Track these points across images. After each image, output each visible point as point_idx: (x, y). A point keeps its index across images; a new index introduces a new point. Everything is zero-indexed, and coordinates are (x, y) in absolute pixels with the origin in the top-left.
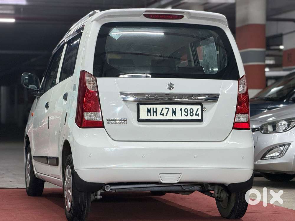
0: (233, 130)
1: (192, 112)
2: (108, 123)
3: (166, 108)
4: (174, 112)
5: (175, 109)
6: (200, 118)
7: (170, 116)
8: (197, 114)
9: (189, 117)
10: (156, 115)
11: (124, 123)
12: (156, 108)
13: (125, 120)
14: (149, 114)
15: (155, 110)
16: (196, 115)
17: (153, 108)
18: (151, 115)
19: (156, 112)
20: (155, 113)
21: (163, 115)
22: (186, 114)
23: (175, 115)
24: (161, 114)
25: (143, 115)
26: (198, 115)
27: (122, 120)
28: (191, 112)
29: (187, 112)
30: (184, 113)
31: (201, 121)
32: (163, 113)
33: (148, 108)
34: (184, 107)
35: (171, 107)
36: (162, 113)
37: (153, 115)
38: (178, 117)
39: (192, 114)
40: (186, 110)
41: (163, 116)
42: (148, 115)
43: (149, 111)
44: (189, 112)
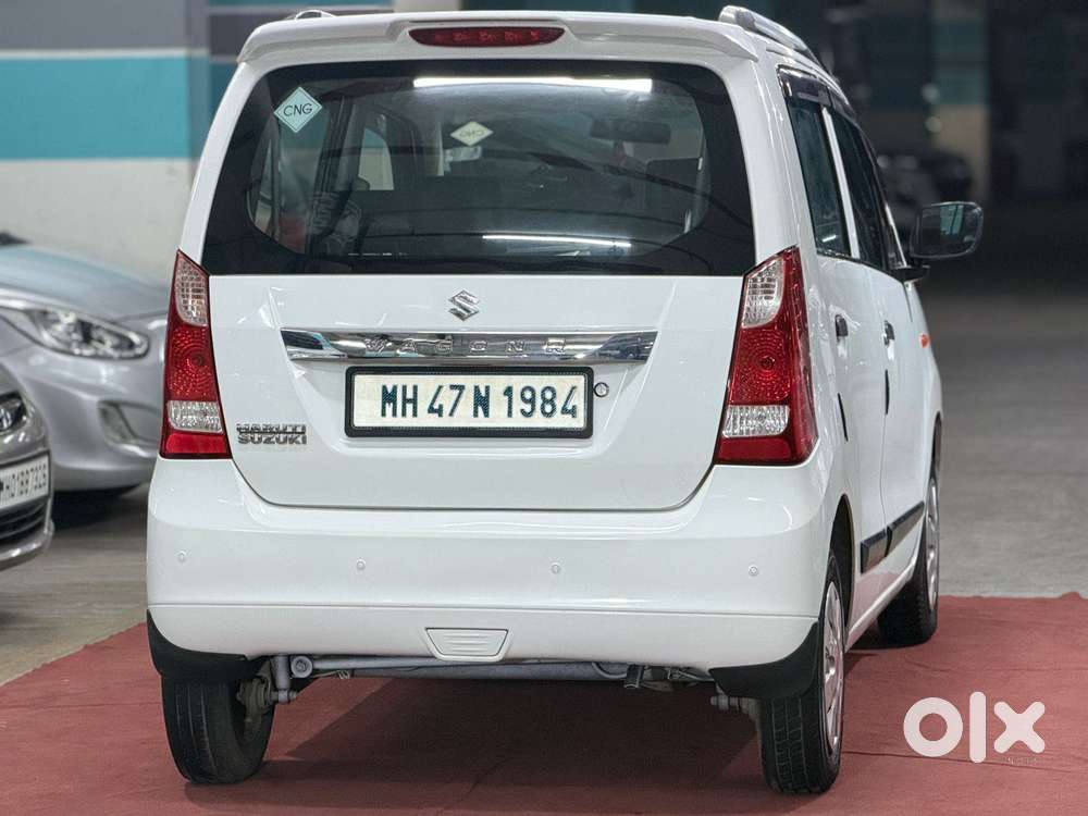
0: (716, 466)
1: (551, 401)
2: (243, 441)
3: (453, 387)
4: (482, 402)
5: (487, 388)
6: (579, 422)
7: (465, 417)
8: (569, 407)
9: (538, 421)
10: (415, 414)
11: (298, 443)
12: (415, 388)
13: (299, 430)
14: (389, 409)
15: (410, 395)
16: (565, 411)
17: (404, 388)
18: (394, 414)
19: (414, 401)
20: (409, 407)
21: (439, 412)
22: (528, 408)
23: (486, 413)
24: (431, 410)
25: (368, 413)
26: (573, 412)
27: (289, 430)
28: (545, 401)
29: (532, 401)
30: (518, 405)
31: (585, 433)
32: (441, 406)
33: (384, 388)
34: (518, 382)
35: (469, 381)
36: (436, 407)
37: (404, 414)
38: (498, 418)
39: (548, 408)
40: (528, 395)
41: (440, 415)
42: (384, 414)
43: (388, 397)
44: (539, 402)
